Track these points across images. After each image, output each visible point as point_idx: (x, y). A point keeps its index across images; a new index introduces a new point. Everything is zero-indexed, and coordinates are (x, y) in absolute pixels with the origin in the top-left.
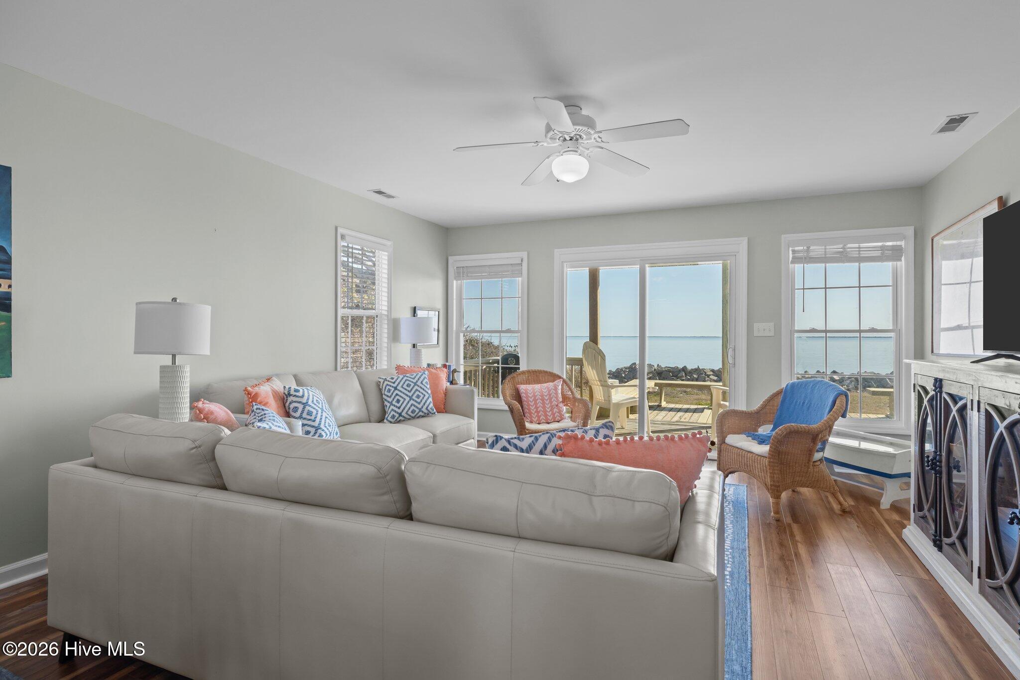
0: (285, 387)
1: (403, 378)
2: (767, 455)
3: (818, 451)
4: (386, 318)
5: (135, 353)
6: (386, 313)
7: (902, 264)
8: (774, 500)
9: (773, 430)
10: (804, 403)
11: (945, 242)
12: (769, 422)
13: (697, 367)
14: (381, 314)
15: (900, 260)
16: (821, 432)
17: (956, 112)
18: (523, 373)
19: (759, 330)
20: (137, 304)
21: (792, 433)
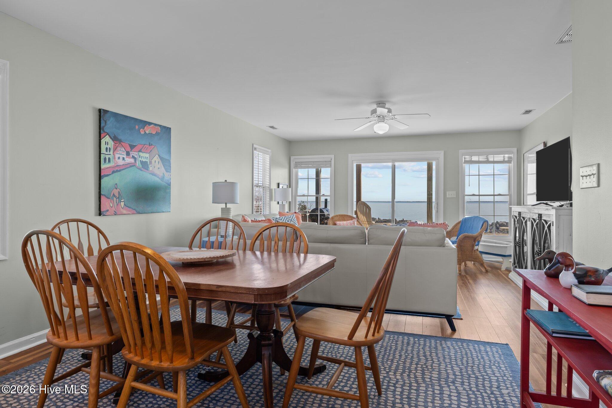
0: (255, 219)
1: (285, 218)
2: (456, 248)
3: (476, 246)
4: (268, 188)
6: (268, 186)
7: (512, 165)
8: (459, 266)
9: (457, 239)
10: (470, 226)
11: (530, 155)
12: (455, 236)
13: (402, 219)
14: (266, 187)
15: (511, 163)
16: (478, 237)
17: (528, 109)
18: (337, 216)
19: (449, 195)
20: (213, 183)
21: (466, 237)
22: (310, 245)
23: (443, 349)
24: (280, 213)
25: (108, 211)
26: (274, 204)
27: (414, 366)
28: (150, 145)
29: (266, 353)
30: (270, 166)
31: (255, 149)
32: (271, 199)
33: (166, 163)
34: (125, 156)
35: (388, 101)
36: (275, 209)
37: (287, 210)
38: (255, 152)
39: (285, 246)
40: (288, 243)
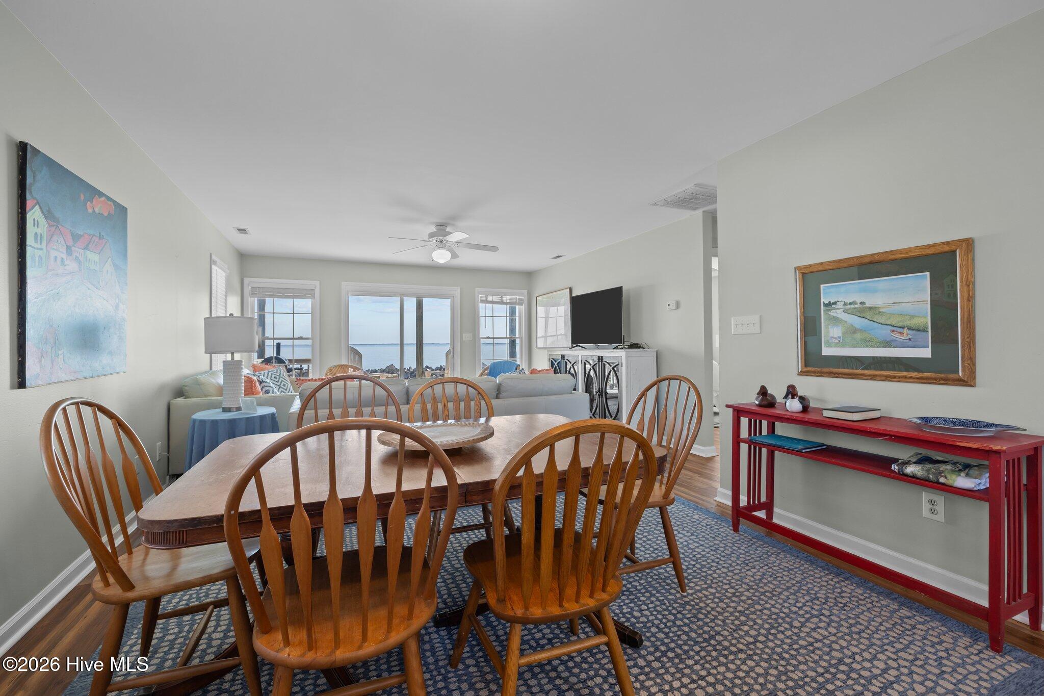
15: (523, 305)
24: (254, 366)
25: (38, 375)
28: (100, 238)
30: (226, 293)
31: (213, 262)
33: (122, 278)
34: (64, 256)
38: (213, 266)
39: (457, 407)
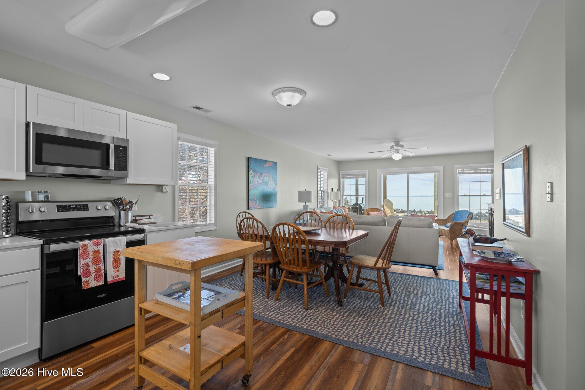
1: (337, 210)
2: (449, 230)
3: (463, 229)
5: (299, 202)
8: (451, 242)
10: (460, 216)
12: (450, 222)
14: (325, 191)
16: (464, 223)
18: (370, 209)
19: (447, 195)
20: (299, 191)
21: (456, 224)
22: (355, 226)
23: (428, 282)
24: (334, 207)
25: (252, 207)
26: (330, 201)
27: (409, 287)
28: (268, 173)
29: (336, 273)
30: (328, 178)
31: (319, 169)
32: (328, 198)
33: (275, 182)
34: (258, 180)
35: (401, 141)
36: (330, 205)
37: (337, 205)
39: (342, 226)
40: (344, 225)
